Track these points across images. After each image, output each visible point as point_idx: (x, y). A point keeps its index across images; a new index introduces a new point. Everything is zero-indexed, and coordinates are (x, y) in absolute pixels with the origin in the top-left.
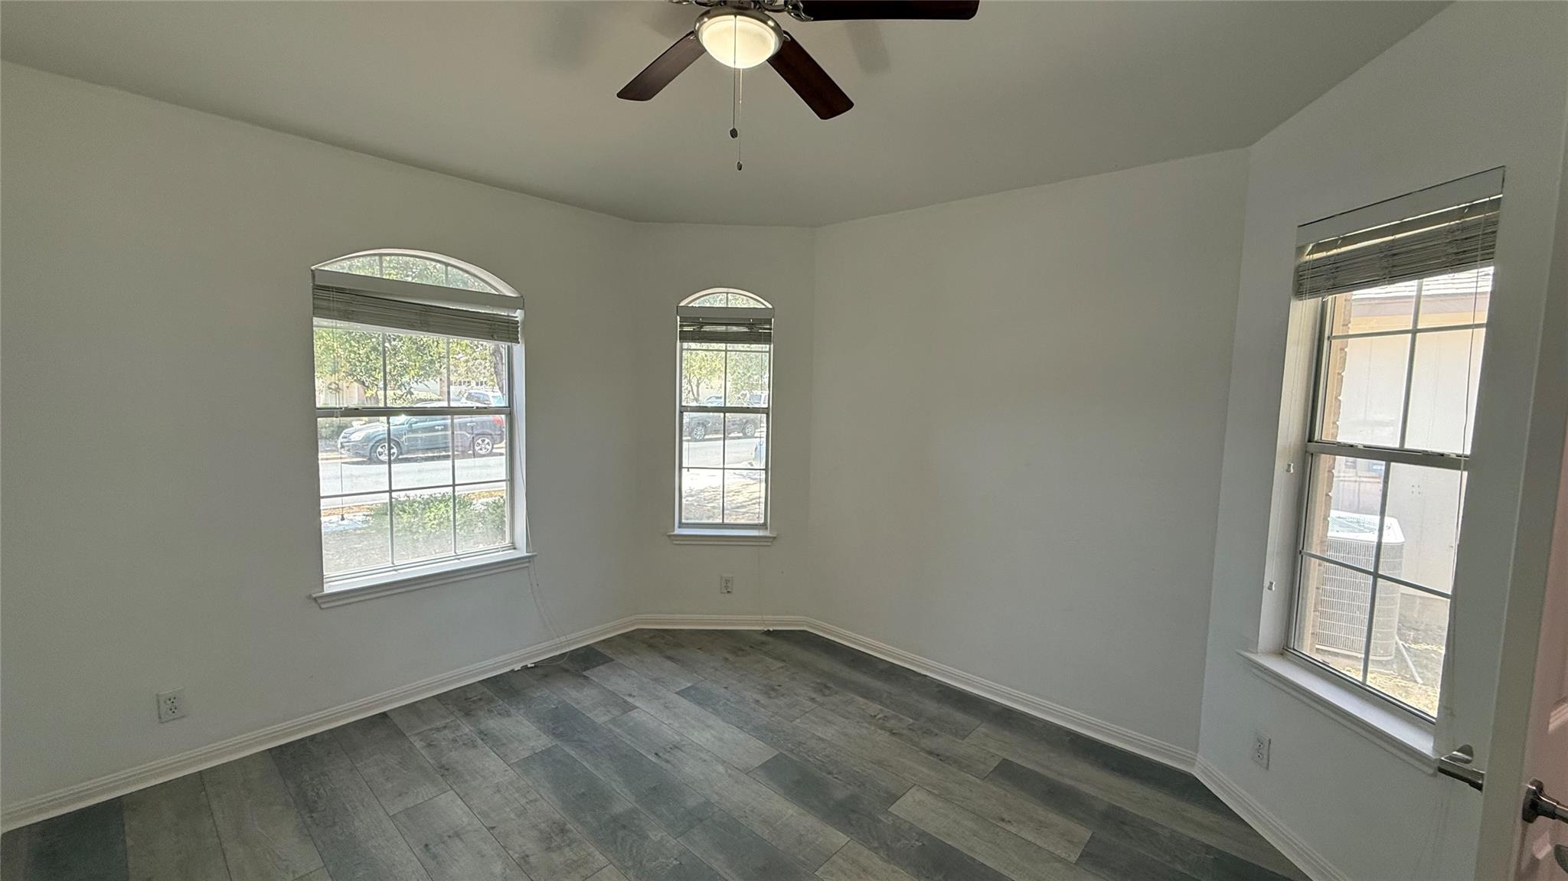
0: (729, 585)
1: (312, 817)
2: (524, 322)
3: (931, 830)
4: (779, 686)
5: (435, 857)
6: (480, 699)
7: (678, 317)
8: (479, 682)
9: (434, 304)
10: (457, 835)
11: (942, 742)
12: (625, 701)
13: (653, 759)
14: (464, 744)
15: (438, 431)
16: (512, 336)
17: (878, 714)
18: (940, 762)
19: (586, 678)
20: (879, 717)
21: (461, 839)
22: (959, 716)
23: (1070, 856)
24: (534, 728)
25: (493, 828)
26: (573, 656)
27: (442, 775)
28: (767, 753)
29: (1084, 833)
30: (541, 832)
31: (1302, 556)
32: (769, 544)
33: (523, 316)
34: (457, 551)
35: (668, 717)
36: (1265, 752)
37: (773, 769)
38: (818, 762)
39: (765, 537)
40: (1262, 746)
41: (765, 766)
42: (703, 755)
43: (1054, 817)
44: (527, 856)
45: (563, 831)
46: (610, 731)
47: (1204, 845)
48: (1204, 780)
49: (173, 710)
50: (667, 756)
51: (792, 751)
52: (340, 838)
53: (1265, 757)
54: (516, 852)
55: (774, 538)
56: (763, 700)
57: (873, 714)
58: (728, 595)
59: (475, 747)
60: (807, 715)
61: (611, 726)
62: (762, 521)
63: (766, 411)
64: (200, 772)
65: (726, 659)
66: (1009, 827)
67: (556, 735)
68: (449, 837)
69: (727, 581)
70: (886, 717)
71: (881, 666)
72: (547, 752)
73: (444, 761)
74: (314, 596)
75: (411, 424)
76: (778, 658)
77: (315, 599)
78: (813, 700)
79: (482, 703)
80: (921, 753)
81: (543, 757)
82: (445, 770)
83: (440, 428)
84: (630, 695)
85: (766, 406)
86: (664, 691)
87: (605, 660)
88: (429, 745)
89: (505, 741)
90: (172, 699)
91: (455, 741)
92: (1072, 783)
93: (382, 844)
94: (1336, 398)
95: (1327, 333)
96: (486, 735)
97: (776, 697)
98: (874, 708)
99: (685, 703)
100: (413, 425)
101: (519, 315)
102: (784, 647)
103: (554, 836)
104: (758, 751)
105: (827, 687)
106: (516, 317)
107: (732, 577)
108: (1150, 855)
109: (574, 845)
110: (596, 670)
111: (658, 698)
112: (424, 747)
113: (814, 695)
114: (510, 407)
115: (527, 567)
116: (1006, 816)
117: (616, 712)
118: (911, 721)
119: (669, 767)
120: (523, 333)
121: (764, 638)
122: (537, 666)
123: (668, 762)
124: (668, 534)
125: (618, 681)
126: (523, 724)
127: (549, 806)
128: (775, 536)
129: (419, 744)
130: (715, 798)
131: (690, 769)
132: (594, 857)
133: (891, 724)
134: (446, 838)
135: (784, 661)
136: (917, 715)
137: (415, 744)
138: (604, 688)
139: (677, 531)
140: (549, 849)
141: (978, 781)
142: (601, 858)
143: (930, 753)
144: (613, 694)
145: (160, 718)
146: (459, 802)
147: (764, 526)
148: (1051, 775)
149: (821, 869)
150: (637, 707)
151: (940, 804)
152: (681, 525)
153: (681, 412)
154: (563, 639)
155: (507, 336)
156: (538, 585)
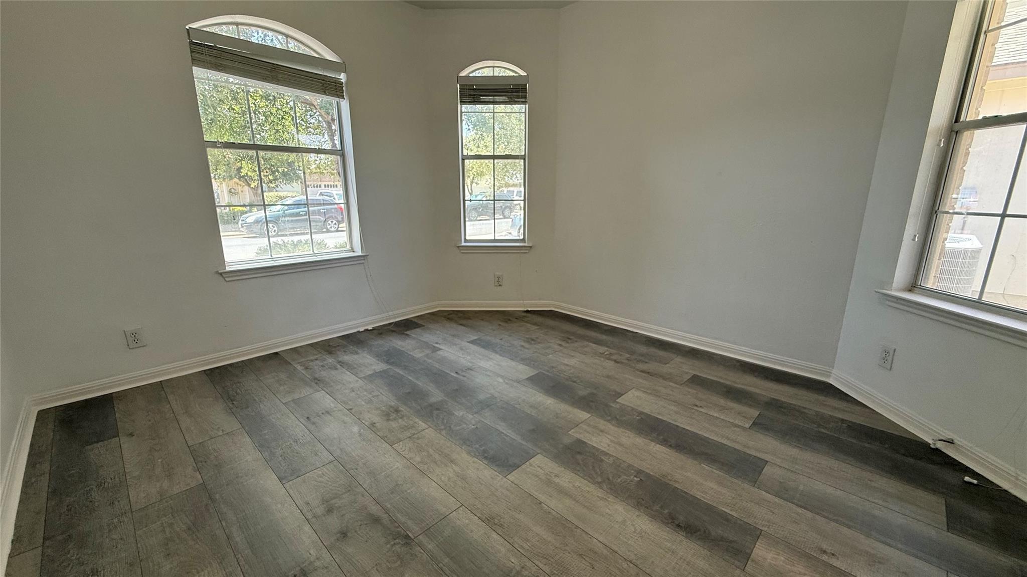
0: (500, 280)
1: (233, 403)
2: (347, 83)
3: (647, 410)
4: (537, 338)
5: (314, 423)
6: (338, 346)
7: (458, 85)
8: (337, 337)
9: (280, 64)
10: (328, 412)
11: (652, 366)
12: (434, 347)
13: (455, 375)
14: (329, 368)
15: (302, 215)
16: (339, 93)
17: (605, 352)
18: (650, 376)
19: (407, 335)
20: (606, 353)
21: (330, 415)
22: (661, 353)
23: (744, 424)
24: (375, 360)
25: (351, 409)
26: (397, 324)
27: (316, 383)
28: (530, 372)
29: (755, 413)
30: (383, 411)
31: (937, 215)
32: (527, 251)
33: (346, 78)
34: (314, 251)
35: (463, 354)
36: (890, 359)
37: (536, 381)
38: (566, 377)
39: (525, 247)
40: (888, 355)
41: (531, 379)
42: (488, 373)
43: (731, 404)
44: (374, 423)
45: (397, 411)
46: (425, 361)
47: (839, 419)
48: (838, 385)
49: (136, 340)
50: (464, 374)
51: (548, 371)
52: (252, 414)
53: (890, 361)
54: (367, 421)
55: (531, 247)
56: (527, 345)
57: (602, 352)
58: (500, 287)
59: (336, 369)
60: (557, 353)
61: (425, 359)
62: (522, 237)
63: (523, 157)
64: (161, 381)
65: (500, 325)
66: (700, 409)
67: (387, 362)
68: (323, 413)
69: (499, 278)
70: (611, 353)
71: (607, 328)
72: (385, 371)
73: (317, 376)
74: (220, 272)
75: (284, 211)
76: (535, 324)
77: (221, 274)
78: (560, 345)
79: (339, 348)
80: (637, 372)
81: (382, 374)
82: (317, 381)
83: (303, 213)
84: (437, 343)
85: (523, 154)
86: (459, 341)
87: (417, 326)
88: (307, 368)
89: (355, 366)
90: (134, 334)
91: (322, 366)
92: (743, 387)
93: (279, 417)
94: (982, 87)
95: (984, 28)
96: (343, 363)
97: (535, 344)
98: (602, 349)
99: (473, 347)
100: (286, 212)
101: (343, 77)
102: (539, 319)
103: (391, 413)
104: (525, 371)
105: (569, 339)
106: (341, 79)
107: (502, 275)
108: (802, 424)
109: (405, 418)
110: (413, 331)
111: (456, 345)
112: (303, 369)
113: (560, 343)
114: (342, 150)
115: (363, 263)
116: (698, 403)
117: (428, 351)
118: (629, 356)
119: (465, 379)
120: (347, 93)
121: (525, 314)
122: (374, 329)
123: (464, 376)
124: (457, 245)
125: (430, 337)
126: (367, 358)
127: (387, 398)
128: (531, 245)
129: (299, 368)
130: (496, 395)
131: (480, 379)
132: (418, 424)
133: (614, 357)
134: (321, 414)
135: (538, 325)
136: (632, 353)
137: (298, 368)
138: (420, 340)
139: (463, 244)
140: (388, 420)
141: (677, 386)
142: (423, 424)
143: (642, 371)
144: (425, 342)
145: (128, 345)
146: (328, 396)
147: (523, 240)
148: (728, 383)
149: (572, 430)
150: (442, 349)
151: (651, 398)
152: (466, 241)
153: (463, 160)
154: (390, 313)
155: (335, 93)
156: (371, 275)
